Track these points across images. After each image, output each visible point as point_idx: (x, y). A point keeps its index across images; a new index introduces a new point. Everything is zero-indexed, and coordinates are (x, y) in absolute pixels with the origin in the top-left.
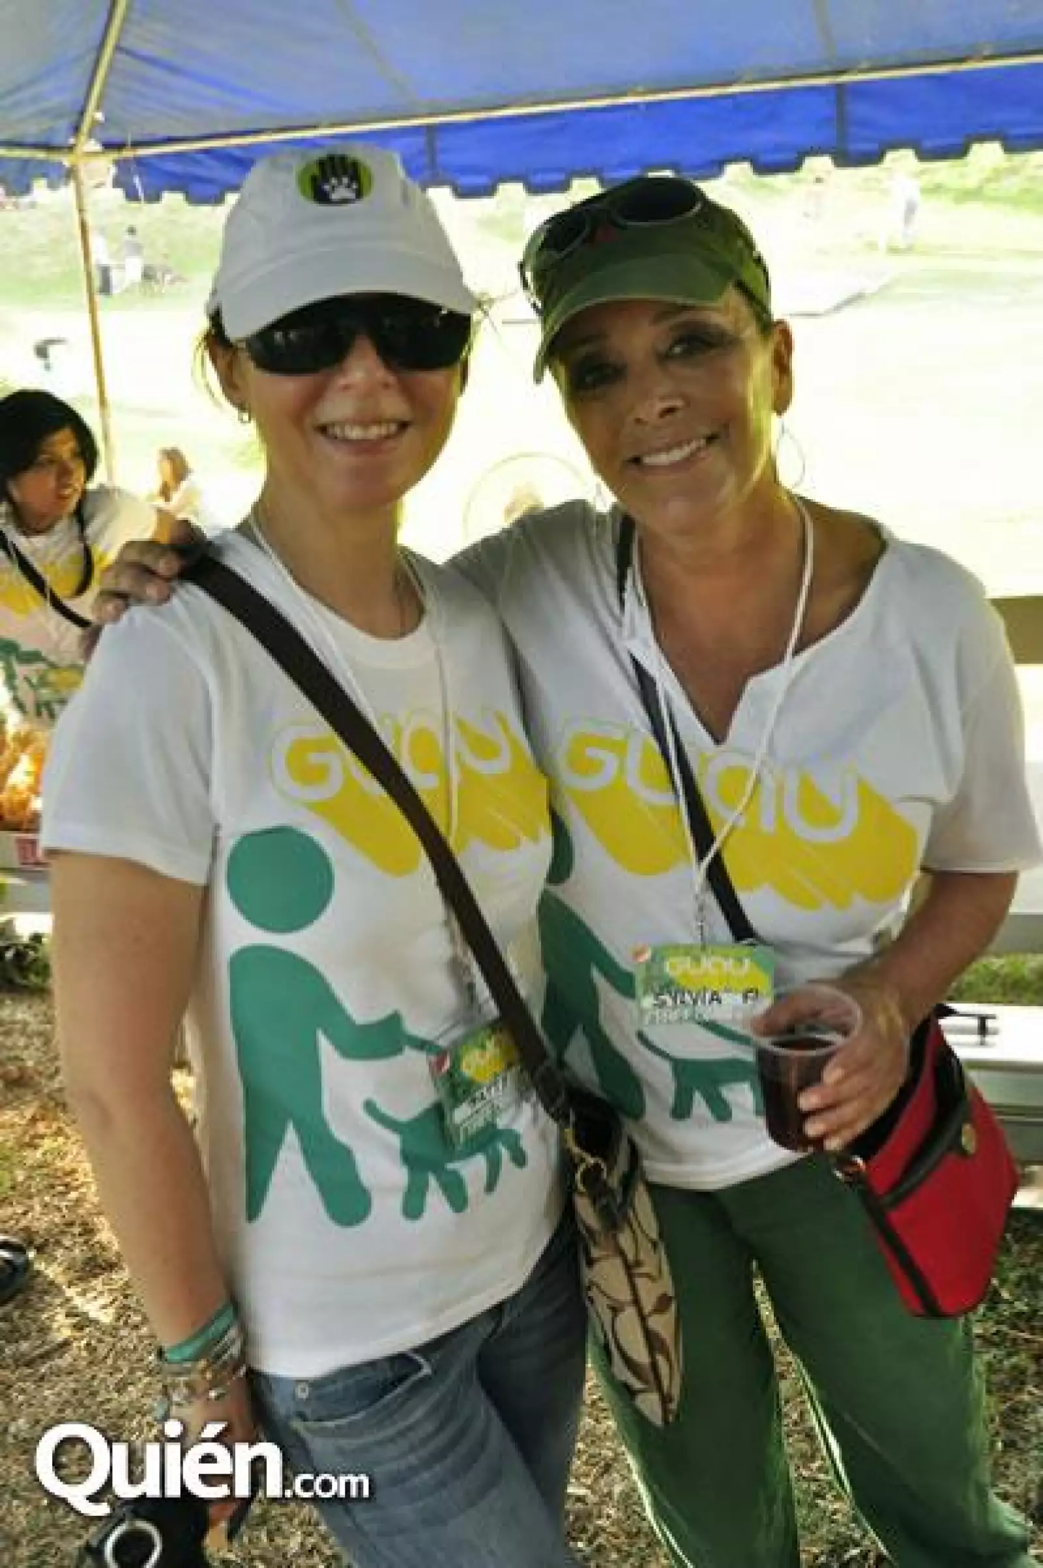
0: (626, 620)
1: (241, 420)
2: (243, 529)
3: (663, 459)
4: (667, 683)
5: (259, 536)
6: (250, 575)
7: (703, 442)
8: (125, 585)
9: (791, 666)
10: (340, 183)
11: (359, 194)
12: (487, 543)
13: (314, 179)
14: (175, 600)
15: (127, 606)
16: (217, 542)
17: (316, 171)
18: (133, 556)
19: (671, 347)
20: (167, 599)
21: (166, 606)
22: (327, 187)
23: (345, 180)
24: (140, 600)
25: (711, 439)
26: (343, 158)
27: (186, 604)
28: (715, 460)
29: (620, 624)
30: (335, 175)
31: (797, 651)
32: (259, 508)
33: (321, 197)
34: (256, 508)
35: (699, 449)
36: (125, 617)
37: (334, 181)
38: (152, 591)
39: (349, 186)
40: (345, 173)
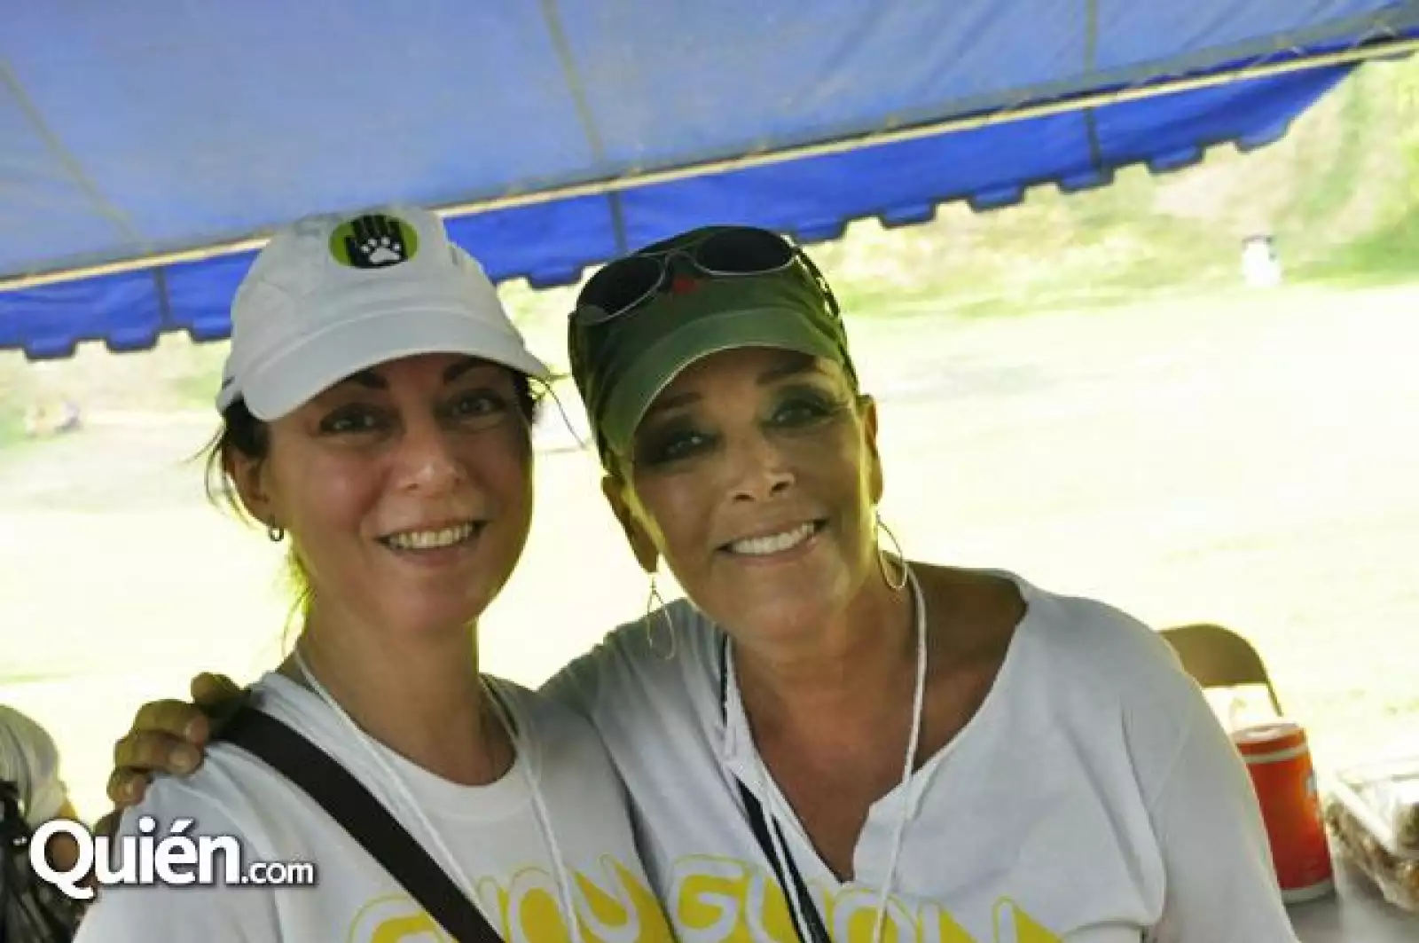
0: (729, 733)
1: (272, 537)
2: (288, 670)
3: (765, 546)
4: (775, 805)
5: (309, 677)
6: (298, 723)
7: (812, 528)
8: (143, 758)
9: (913, 785)
10: (379, 244)
11: (403, 255)
12: (576, 665)
13: (348, 240)
14: (208, 765)
15: (150, 781)
16: (255, 690)
17: (350, 232)
18: (151, 723)
19: (775, 416)
20: (200, 765)
21: (199, 772)
22: (365, 249)
23: (386, 241)
24: (166, 772)
25: (819, 525)
26: (380, 218)
27: (222, 766)
28: (825, 549)
29: (722, 737)
30: (372, 234)
31: (918, 765)
32: (306, 643)
33: (359, 260)
34: (301, 642)
35: (809, 536)
36: (148, 794)
37: (373, 242)
38: (180, 760)
39: (390, 247)
40: (384, 233)
